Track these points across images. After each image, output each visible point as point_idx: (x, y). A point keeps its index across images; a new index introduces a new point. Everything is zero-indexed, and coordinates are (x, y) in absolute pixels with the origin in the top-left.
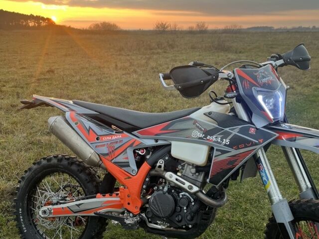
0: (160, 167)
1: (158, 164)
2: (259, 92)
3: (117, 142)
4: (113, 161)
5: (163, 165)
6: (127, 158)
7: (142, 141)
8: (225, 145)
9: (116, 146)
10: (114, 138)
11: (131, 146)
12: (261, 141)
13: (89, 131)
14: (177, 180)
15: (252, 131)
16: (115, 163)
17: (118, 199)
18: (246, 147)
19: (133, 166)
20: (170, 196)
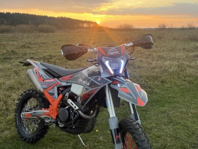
0: (67, 96)
1: (66, 95)
2: (107, 59)
3: (51, 83)
4: (48, 92)
5: (68, 96)
6: (54, 91)
7: (61, 83)
8: (88, 86)
9: (51, 85)
10: (50, 81)
11: (56, 85)
12: (102, 84)
13: (40, 77)
14: (71, 103)
15: (99, 79)
16: (49, 93)
17: (48, 111)
18: (95, 87)
19: (56, 95)
20: (67, 111)
